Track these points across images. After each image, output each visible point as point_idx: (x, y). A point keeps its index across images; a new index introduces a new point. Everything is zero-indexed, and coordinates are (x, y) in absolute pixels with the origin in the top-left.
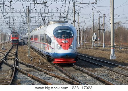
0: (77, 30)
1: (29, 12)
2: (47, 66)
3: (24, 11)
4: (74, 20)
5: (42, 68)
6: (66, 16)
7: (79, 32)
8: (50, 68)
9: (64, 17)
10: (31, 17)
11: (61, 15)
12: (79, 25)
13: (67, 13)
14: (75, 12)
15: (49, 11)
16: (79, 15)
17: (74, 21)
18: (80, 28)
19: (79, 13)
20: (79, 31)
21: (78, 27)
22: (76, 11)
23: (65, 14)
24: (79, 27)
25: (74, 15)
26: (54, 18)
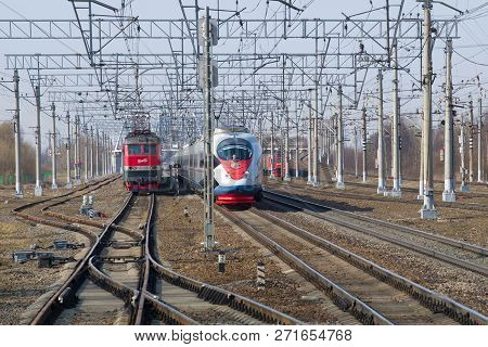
0: (443, 122)
1: (213, 34)
2: (294, 293)
3: (186, 30)
4: (425, 72)
5: (272, 304)
6: (389, 55)
7: (451, 129)
8: (310, 302)
9: (378, 58)
10: (220, 58)
11: (362, 46)
12: (450, 99)
13: (395, 39)
14: (433, 35)
15: (305, 30)
16: (449, 50)
17: (429, 79)
18: (453, 113)
19: (449, 41)
20: (452, 124)
21: (445, 106)
22: (434, 31)
23: (384, 42)
24: (451, 106)
25: (425, 48)
26: (331, 61)
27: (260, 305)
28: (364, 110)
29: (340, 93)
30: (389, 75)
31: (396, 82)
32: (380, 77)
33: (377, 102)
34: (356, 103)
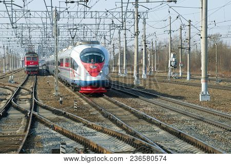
0: (142, 49)
1: (58, 17)
2: (87, 111)
3: (48, 14)
4: (136, 31)
5: (80, 116)
6: (123, 24)
7: (145, 52)
8: (94, 115)
9: (118, 26)
10: (60, 25)
11: (113, 22)
12: (145, 41)
13: (125, 19)
14: (139, 17)
15: (92, 15)
16: (145, 23)
17: (137, 34)
18: (146, 46)
19: (145, 19)
20: (146, 50)
21: (143, 43)
22: (139, 16)
23: (121, 20)
24: (145, 43)
25: (136, 23)
26: (101, 27)
27: (75, 116)
28: (114, 45)
29: (105, 38)
30: (123, 32)
31: (125, 34)
32: (119, 33)
33: (118, 42)
34: (111, 42)
